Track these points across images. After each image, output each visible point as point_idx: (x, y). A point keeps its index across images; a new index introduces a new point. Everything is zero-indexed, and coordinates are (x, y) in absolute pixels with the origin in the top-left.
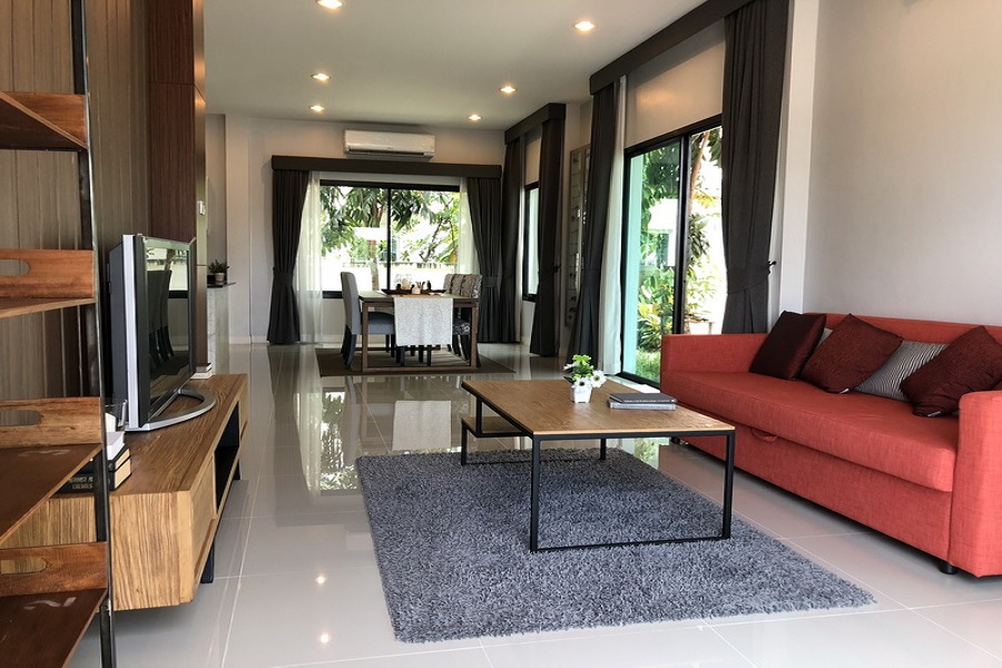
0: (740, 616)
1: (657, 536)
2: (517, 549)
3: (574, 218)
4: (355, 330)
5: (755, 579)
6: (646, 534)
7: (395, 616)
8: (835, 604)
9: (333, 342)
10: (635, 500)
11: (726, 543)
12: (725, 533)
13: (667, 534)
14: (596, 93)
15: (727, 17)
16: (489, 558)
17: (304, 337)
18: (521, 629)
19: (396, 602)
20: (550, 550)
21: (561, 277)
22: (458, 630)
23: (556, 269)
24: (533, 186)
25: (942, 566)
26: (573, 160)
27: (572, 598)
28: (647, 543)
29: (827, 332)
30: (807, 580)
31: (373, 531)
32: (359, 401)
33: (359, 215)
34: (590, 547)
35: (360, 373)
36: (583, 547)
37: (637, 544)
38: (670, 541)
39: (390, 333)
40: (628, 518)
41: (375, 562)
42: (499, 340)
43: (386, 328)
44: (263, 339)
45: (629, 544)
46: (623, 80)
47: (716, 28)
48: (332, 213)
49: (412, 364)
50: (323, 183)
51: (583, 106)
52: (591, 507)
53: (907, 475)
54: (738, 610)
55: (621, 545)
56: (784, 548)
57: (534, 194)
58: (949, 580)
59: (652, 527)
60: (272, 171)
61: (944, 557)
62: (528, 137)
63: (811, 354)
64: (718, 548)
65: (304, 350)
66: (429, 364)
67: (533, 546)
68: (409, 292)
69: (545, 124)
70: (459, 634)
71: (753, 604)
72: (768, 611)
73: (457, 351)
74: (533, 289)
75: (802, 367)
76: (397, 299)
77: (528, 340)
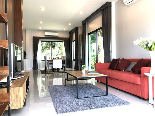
0: (110, 107)
1: (96, 96)
2: (75, 99)
3: (80, 46)
4: (47, 66)
5: (112, 101)
6: (95, 95)
7: (56, 110)
8: (125, 104)
9: (43, 69)
10: (92, 90)
11: (107, 96)
12: (107, 95)
13: (98, 95)
14: (83, 25)
15: (102, 11)
16: (70, 100)
17: (38, 68)
18: (76, 111)
19: (56, 107)
20: (80, 98)
21: (79, 56)
22: (66, 111)
23: (78, 55)
24: (74, 41)
25: (140, 98)
26: (80, 36)
27: (84, 105)
28: (95, 97)
29: (120, 61)
30: (120, 101)
31: (51, 97)
32: (48, 79)
33: (47, 47)
34: (86, 98)
35: (48, 73)
36: (85, 98)
37: (93, 97)
38: (99, 96)
39: (52, 66)
40: (92, 93)
41: (52, 102)
42: (69, 68)
43: (51, 65)
44: (32, 69)
45: (92, 97)
46: (87, 22)
47: (100, 13)
48: (43, 47)
49: (56, 72)
50: (41, 41)
51: (81, 27)
52: (86, 92)
53: (134, 82)
54: (110, 106)
55: (91, 97)
56: (116, 97)
57: (74, 42)
58: (141, 100)
59: (96, 94)
60: (33, 39)
61: (140, 96)
62: (73, 33)
63: (117, 65)
64: (106, 97)
65: (38, 70)
66: (59, 71)
67: (77, 98)
68: (55, 59)
69: (75, 30)
70: (66, 112)
71: (112, 105)
72: (115, 106)
73: (63, 70)
74: (74, 59)
75: (116, 68)
76: (53, 60)
77: (74, 67)
